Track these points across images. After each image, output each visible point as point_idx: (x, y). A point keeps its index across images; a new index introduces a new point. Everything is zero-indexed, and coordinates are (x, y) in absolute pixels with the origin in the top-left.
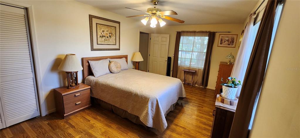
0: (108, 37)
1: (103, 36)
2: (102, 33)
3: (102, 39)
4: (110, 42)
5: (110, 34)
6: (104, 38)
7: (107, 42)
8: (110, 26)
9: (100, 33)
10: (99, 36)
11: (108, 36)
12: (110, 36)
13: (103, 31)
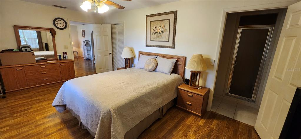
0: (160, 33)
1: (155, 33)
2: (155, 30)
3: (154, 36)
4: (163, 38)
5: (162, 29)
6: (156, 34)
7: (159, 39)
8: (163, 20)
9: (153, 30)
10: (152, 33)
11: (160, 31)
12: (162, 32)
13: (155, 27)
